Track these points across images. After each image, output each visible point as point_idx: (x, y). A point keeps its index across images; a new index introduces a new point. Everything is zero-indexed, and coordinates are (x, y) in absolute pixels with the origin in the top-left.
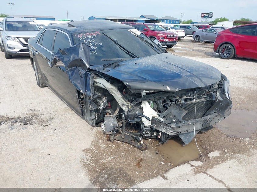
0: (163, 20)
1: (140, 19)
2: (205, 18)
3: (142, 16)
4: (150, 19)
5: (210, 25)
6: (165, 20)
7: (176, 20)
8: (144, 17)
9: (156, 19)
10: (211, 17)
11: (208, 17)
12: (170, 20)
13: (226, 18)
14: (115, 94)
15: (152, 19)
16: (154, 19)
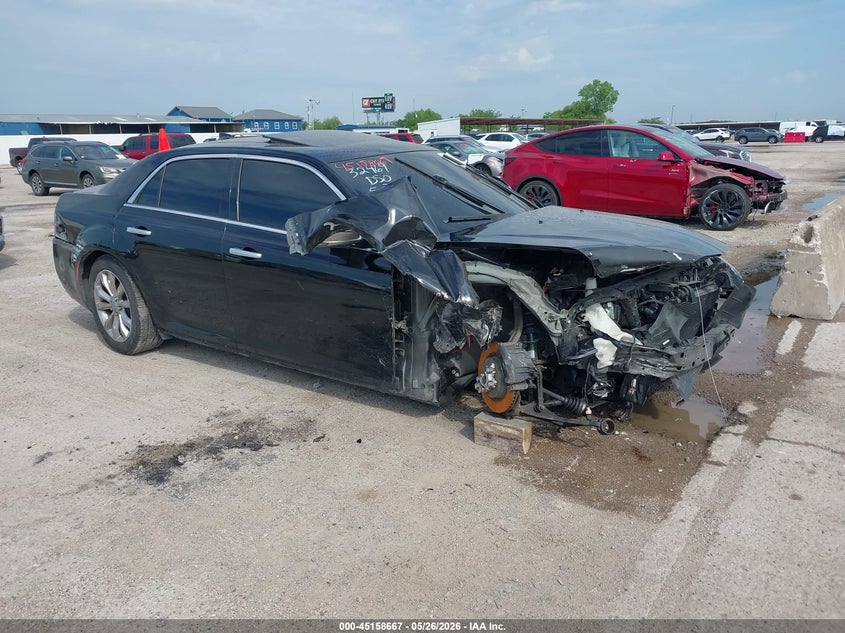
0: (248, 123)
1: (169, 120)
2: (374, 111)
3: (176, 111)
4: (207, 120)
5: (400, 131)
6: (256, 121)
7: (290, 121)
8: (184, 114)
9: (228, 120)
10: (392, 110)
11: (384, 109)
12: (271, 121)
13: (432, 110)
14: (526, 293)
15: (212, 120)
16: (220, 120)
